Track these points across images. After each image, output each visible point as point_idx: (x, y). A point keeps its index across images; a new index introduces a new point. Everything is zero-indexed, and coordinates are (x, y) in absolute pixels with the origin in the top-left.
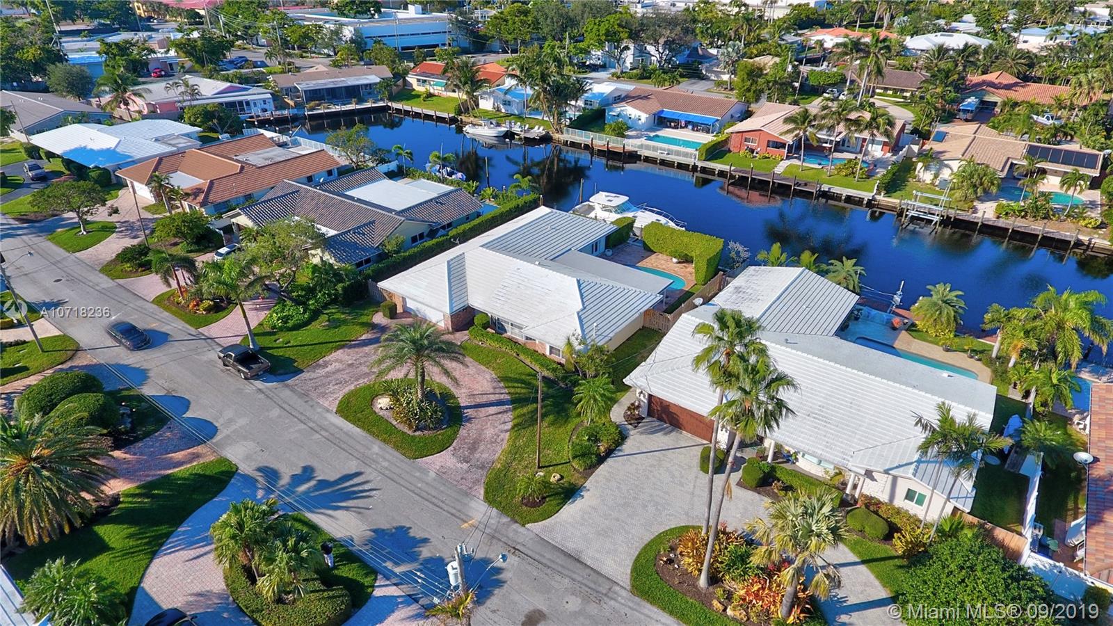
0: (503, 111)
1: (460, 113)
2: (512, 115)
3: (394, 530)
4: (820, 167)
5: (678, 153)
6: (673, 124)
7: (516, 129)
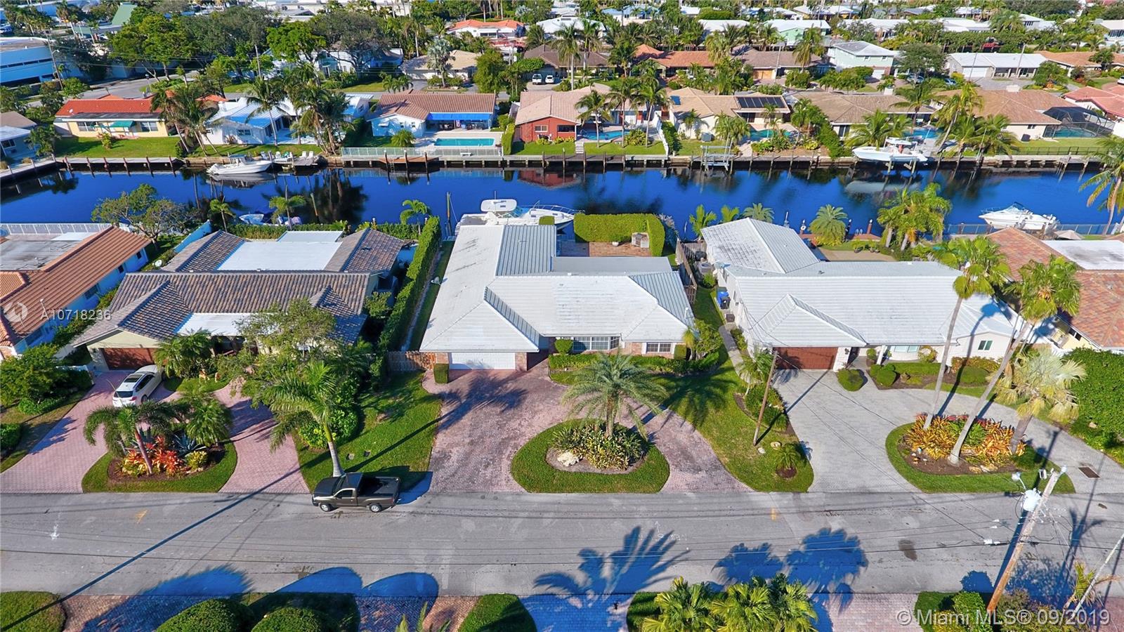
0: (240, 142)
1: (184, 154)
2: (255, 146)
3: (733, 555)
4: (609, 141)
5: (482, 152)
6: (446, 126)
7: (279, 159)
